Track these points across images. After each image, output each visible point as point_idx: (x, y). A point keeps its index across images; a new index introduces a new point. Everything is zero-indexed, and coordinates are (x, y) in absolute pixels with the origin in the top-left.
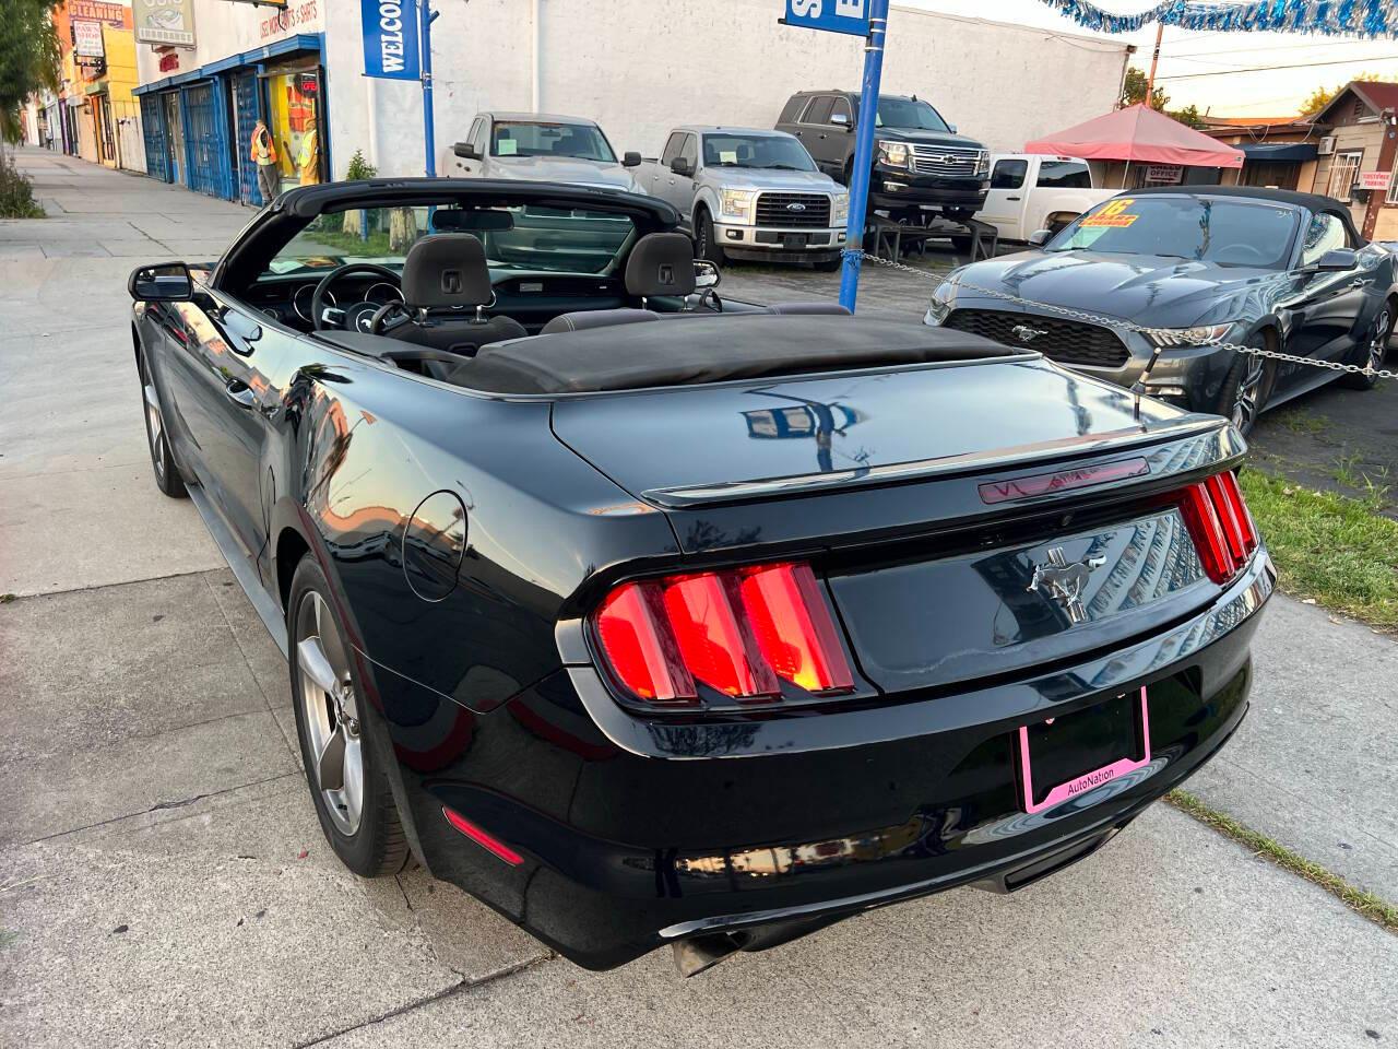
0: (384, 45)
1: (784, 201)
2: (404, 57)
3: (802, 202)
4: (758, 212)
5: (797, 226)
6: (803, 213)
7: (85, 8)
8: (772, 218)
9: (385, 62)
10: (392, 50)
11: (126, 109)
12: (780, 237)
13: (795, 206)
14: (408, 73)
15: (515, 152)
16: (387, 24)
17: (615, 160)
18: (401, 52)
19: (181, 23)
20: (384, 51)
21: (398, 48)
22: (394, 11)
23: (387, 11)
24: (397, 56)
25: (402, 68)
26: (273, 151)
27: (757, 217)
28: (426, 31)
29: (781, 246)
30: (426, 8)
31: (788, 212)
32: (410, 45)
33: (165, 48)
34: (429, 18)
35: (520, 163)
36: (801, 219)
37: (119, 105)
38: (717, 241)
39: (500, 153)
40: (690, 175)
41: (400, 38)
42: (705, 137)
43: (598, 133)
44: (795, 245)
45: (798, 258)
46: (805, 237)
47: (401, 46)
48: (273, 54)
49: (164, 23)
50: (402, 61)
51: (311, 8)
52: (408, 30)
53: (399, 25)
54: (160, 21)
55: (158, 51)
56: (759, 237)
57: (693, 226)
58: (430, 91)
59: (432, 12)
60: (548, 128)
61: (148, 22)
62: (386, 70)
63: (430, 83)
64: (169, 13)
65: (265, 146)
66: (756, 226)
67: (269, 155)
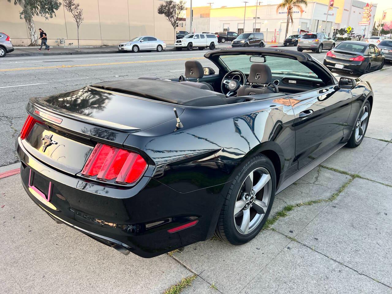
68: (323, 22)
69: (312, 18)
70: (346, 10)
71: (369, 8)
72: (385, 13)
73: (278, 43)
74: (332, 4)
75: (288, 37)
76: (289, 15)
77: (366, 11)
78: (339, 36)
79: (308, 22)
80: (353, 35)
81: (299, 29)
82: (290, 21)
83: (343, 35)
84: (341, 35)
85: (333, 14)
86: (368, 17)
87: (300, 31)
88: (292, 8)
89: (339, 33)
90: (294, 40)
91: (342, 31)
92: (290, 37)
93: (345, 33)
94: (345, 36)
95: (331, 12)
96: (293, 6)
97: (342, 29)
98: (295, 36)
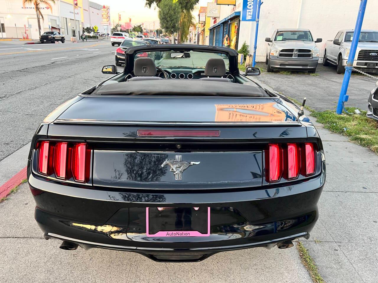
0: (247, 12)
1: (369, 52)
2: (253, 15)
3: (376, 53)
4: (359, 56)
5: (373, 60)
6: (376, 56)
7: (205, 10)
8: (364, 58)
9: (247, 17)
10: (250, 14)
11: (207, 33)
12: (366, 64)
13: (373, 54)
14: (253, 20)
15: (281, 40)
16: (249, 7)
17: (313, 41)
18: (252, 14)
19: (217, 12)
20: (247, 14)
21: (251, 13)
22: (251, 3)
23: (249, 3)
24: (250, 15)
25: (251, 18)
26: (229, 42)
27: (358, 57)
28: (259, 7)
29: (366, 67)
30: (260, 1)
31: (370, 56)
32: (254, 12)
33: (215, 18)
34: (261, 3)
35: (282, 43)
36: (375, 58)
37: (207, 32)
38: (343, 65)
39: (277, 40)
40: (339, 45)
41: (252, 10)
42: (347, 33)
43: (309, 33)
44: (371, 66)
45: (372, 71)
46: (376, 64)
47: (252, 12)
48: (231, 17)
49: (213, 12)
50: (252, 16)
51: (240, 5)
52: (254, 8)
53: (252, 7)
54: (212, 12)
55: (213, 19)
56: (358, 64)
57: (337, 60)
58: (258, 24)
59: (262, 2)
60: (294, 32)
61: (210, 12)
62: (247, 19)
63: (258, 22)
64: (215, 9)
65: (227, 41)
66: (358, 60)
67: (228, 43)
68: (71, 20)
69: (60, 16)
70: (86, 10)
71: (106, 10)
72: (120, 15)
73: (31, 40)
74: (76, 3)
75: (42, 33)
76: (38, 11)
77: (104, 12)
78: (86, 34)
79: (57, 19)
80: (99, 34)
81: (49, 26)
82: (41, 17)
83: (90, 34)
84: (88, 33)
85: (78, 13)
86: (107, 18)
87: (51, 28)
88: (38, 4)
89: (86, 31)
90: (51, 36)
91: (88, 30)
92: (44, 33)
93: (91, 32)
94: (92, 34)
95: (76, 11)
96: (40, 2)
97: (87, 28)
98: (50, 33)
